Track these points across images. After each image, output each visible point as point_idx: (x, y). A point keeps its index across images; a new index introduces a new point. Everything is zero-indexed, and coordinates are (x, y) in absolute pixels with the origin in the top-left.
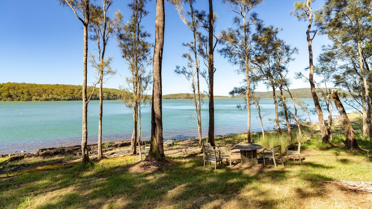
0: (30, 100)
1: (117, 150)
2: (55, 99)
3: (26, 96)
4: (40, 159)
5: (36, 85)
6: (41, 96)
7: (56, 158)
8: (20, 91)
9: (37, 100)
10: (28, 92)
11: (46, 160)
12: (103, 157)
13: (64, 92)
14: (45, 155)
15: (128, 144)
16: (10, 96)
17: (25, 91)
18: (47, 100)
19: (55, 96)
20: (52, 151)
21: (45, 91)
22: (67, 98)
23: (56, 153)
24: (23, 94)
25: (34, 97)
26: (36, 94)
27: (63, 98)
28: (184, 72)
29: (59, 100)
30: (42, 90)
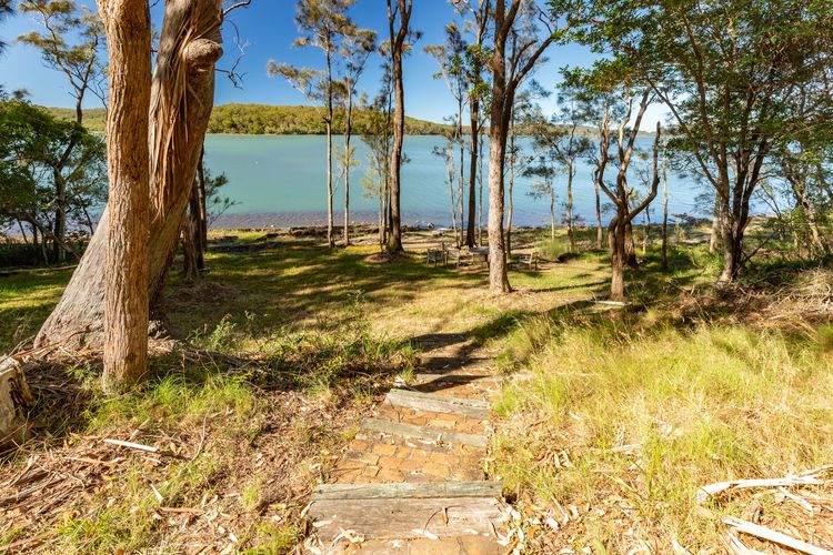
0: (261, 132)
1: (369, 236)
2: (299, 132)
3: (256, 126)
4: (293, 239)
5: (270, 108)
6: (277, 127)
7: (307, 239)
8: (247, 117)
9: (271, 132)
10: (259, 119)
11: (299, 240)
12: (349, 244)
13: (312, 119)
14: (297, 235)
15: (377, 231)
16: (233, 125)
17: (254, 117)
18: (286, 133)
19: (298, 127)
20: (303, 231)
21: (283, 117)
22: (317, 130)
23: (307, 234)
24: (252, 122)
25: (267, 129)
26: (270, 122)
27: (310, 131)
28: (443, 155)
29: (305, 133)
30: (278, 117)
